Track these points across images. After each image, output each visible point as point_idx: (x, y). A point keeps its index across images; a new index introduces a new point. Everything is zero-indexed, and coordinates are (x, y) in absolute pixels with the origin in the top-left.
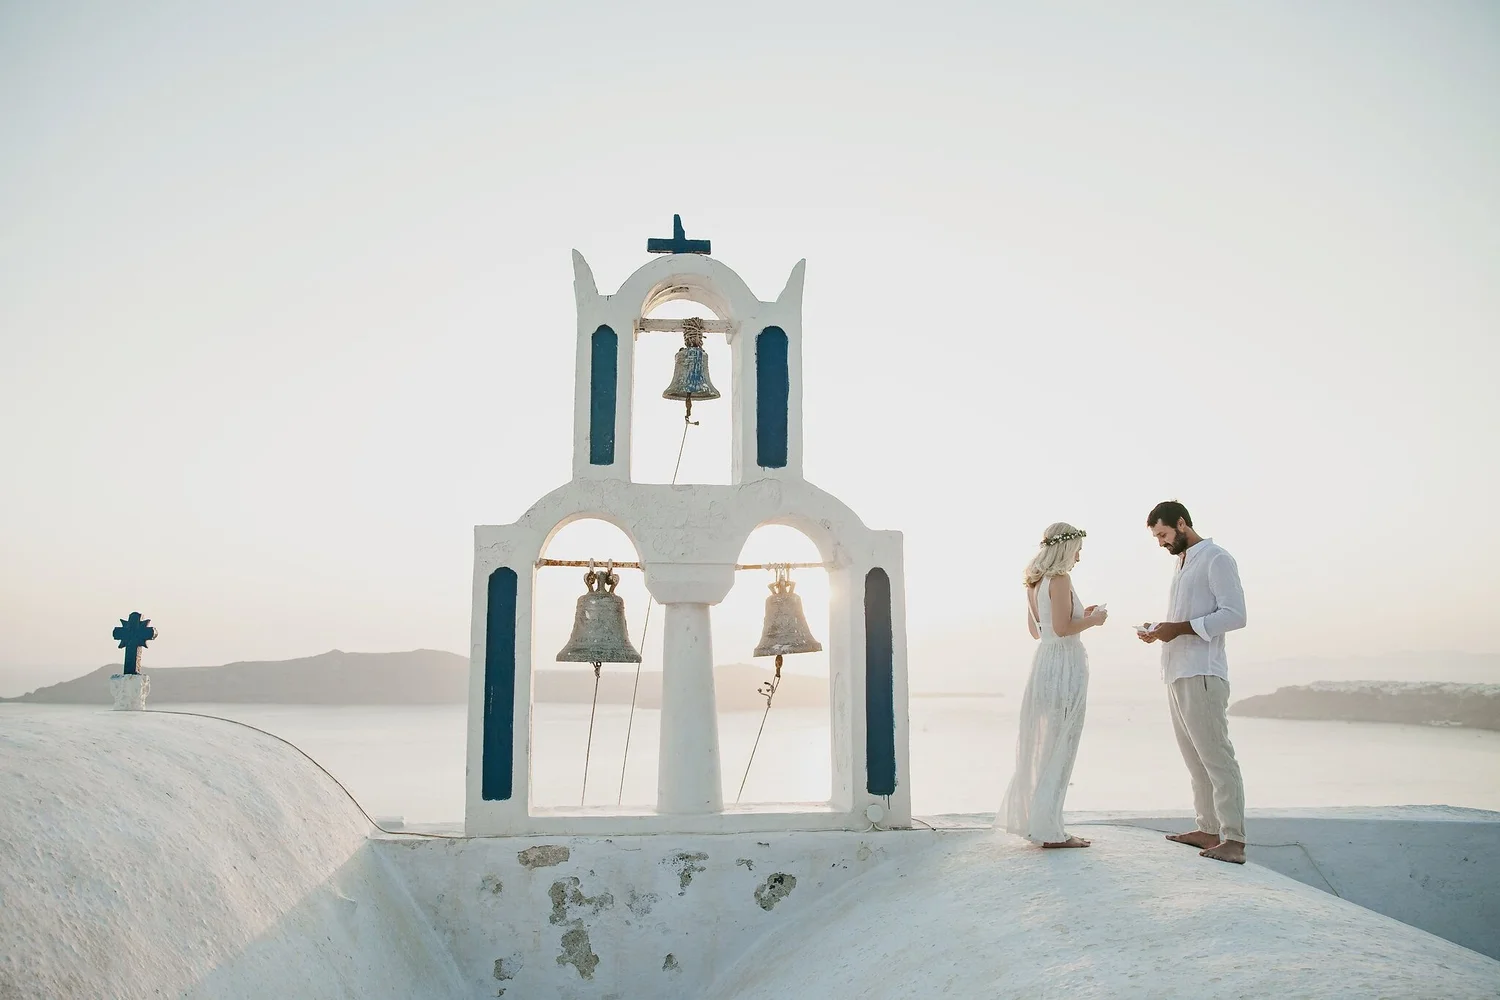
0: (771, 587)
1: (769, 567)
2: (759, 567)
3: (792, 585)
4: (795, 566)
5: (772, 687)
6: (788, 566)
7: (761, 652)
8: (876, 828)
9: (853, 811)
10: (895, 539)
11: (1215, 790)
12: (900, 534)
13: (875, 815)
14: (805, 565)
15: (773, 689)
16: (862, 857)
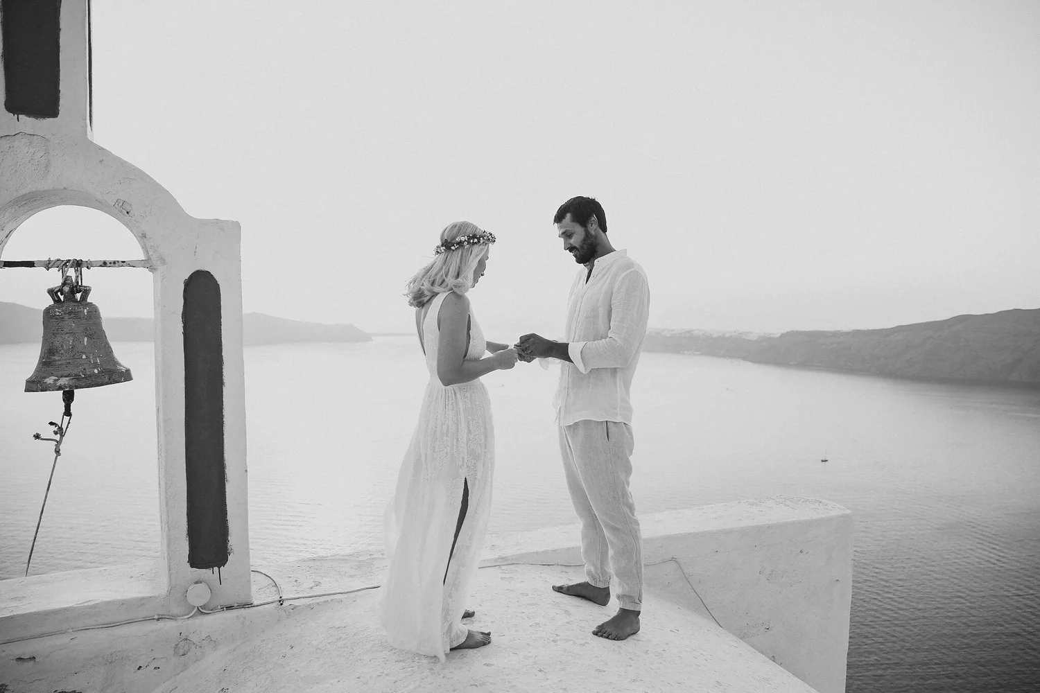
0: (52, 292)
1: (48, 265)
2: (30, 264)
3: (86, 292)
4: (89, 265)
5: (60, 428)
6: (78, 264)
7: (34, 385)
8: (202, 611)
9: (169, 592)
10: (228, 231)
11: (611, 552)
12: (237, 226)
13: (199, 595)
14: (105, 264)
15: (60, 431)
16: (181, 652)
